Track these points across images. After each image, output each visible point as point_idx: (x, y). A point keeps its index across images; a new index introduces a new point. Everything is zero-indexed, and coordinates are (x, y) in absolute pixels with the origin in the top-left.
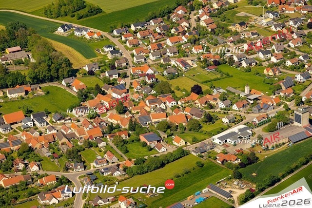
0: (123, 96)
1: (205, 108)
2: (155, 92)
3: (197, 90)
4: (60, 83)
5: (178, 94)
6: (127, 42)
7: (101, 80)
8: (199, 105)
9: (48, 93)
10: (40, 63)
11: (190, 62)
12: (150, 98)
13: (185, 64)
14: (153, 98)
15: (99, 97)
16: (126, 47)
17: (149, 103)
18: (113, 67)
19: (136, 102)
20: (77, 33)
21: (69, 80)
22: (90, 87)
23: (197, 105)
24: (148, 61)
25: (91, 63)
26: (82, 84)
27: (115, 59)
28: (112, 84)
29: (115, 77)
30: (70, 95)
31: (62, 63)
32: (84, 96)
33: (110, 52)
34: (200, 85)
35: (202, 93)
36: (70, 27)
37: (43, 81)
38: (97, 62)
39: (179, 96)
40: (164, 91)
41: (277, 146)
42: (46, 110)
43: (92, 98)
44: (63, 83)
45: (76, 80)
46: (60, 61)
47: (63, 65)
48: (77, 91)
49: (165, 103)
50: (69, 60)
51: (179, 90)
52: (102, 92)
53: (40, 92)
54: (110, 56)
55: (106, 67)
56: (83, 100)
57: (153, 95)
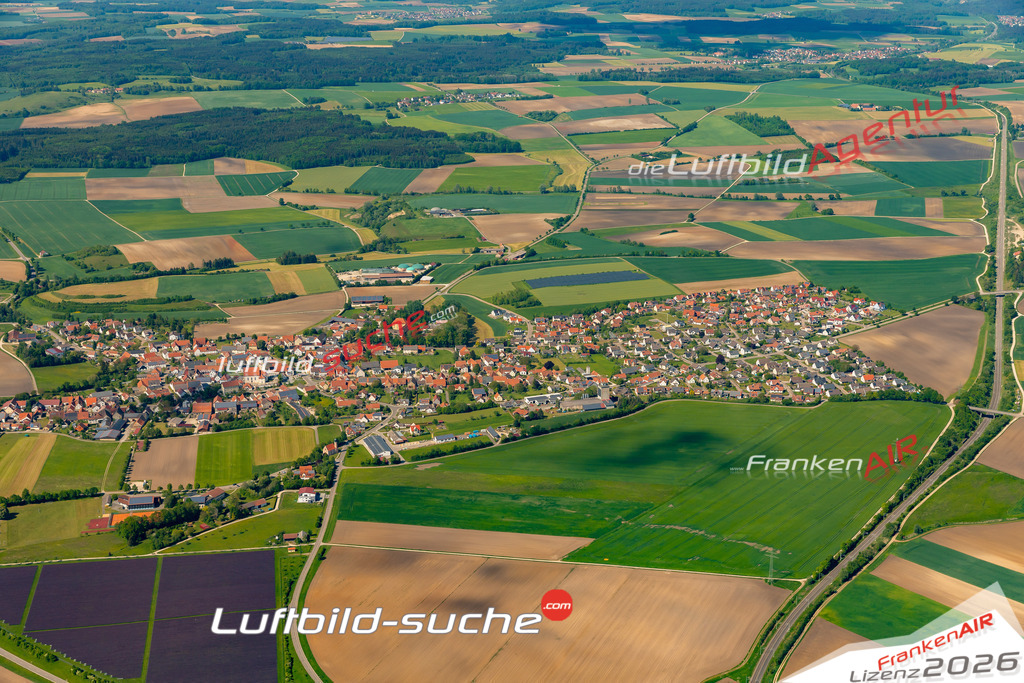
3: (549, 366)
9: (437, 354)
11: (572, 349)
18: (505, 345)
36: (502, 312)
41: (570, 411)
44: (455, 349)
53: (431, 353)
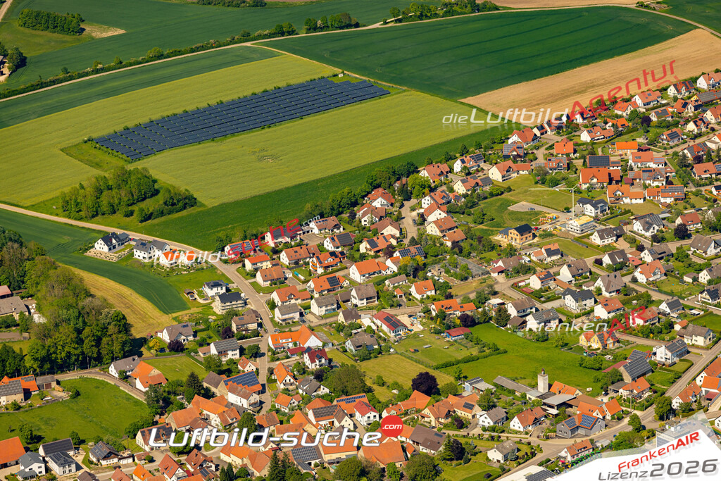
0: (252, 401)
1: (446, 426)
2: (327, 391)
3: (426, 385)
4: (106, 372)
5: (381, 394)
6: (258, 274)
7: (201, 363)
8: (433, 419)
9: (78, 394)
10: (57, 325)
11: (405, 319)
12: (318, 404)
13: (394, 324)
14: (324, 406)
15: (197, 403)
16: (255, 285)
17: (315, 417)
18: (227, 333)
19: (284, 414)
20: (139, 255)
21: (125, 364)
22: (175, 379)
23: (426, 419)
24: (308, 317)
25: (175, 323)
26: (155, 372)
27: (232, 314)
28: (227, 371)
29: (233, 355)
30: (129, 398)
31: (109, 324)
32: (163, 401)
33: (220, 296)
34: (432, 372)
35: (438, 393)
36: (123, 240)
37: (64, 367)
38: (190, 320)
39: (383, 400)
40: (349, 389)
42: (75, 435)
43: (182, 407)
44: (112, 370)
45: (143, 364)
46: (103, 320)
47: (112, 329)
48: (144, 390)
49: (351, 416)
50: (124, 318)
51: (383, 384)
52: (203, 392)
53: (59, 393)
54: (218, 308)
55: (210, 333)
56: (159, 411)
57: (322, 397)
